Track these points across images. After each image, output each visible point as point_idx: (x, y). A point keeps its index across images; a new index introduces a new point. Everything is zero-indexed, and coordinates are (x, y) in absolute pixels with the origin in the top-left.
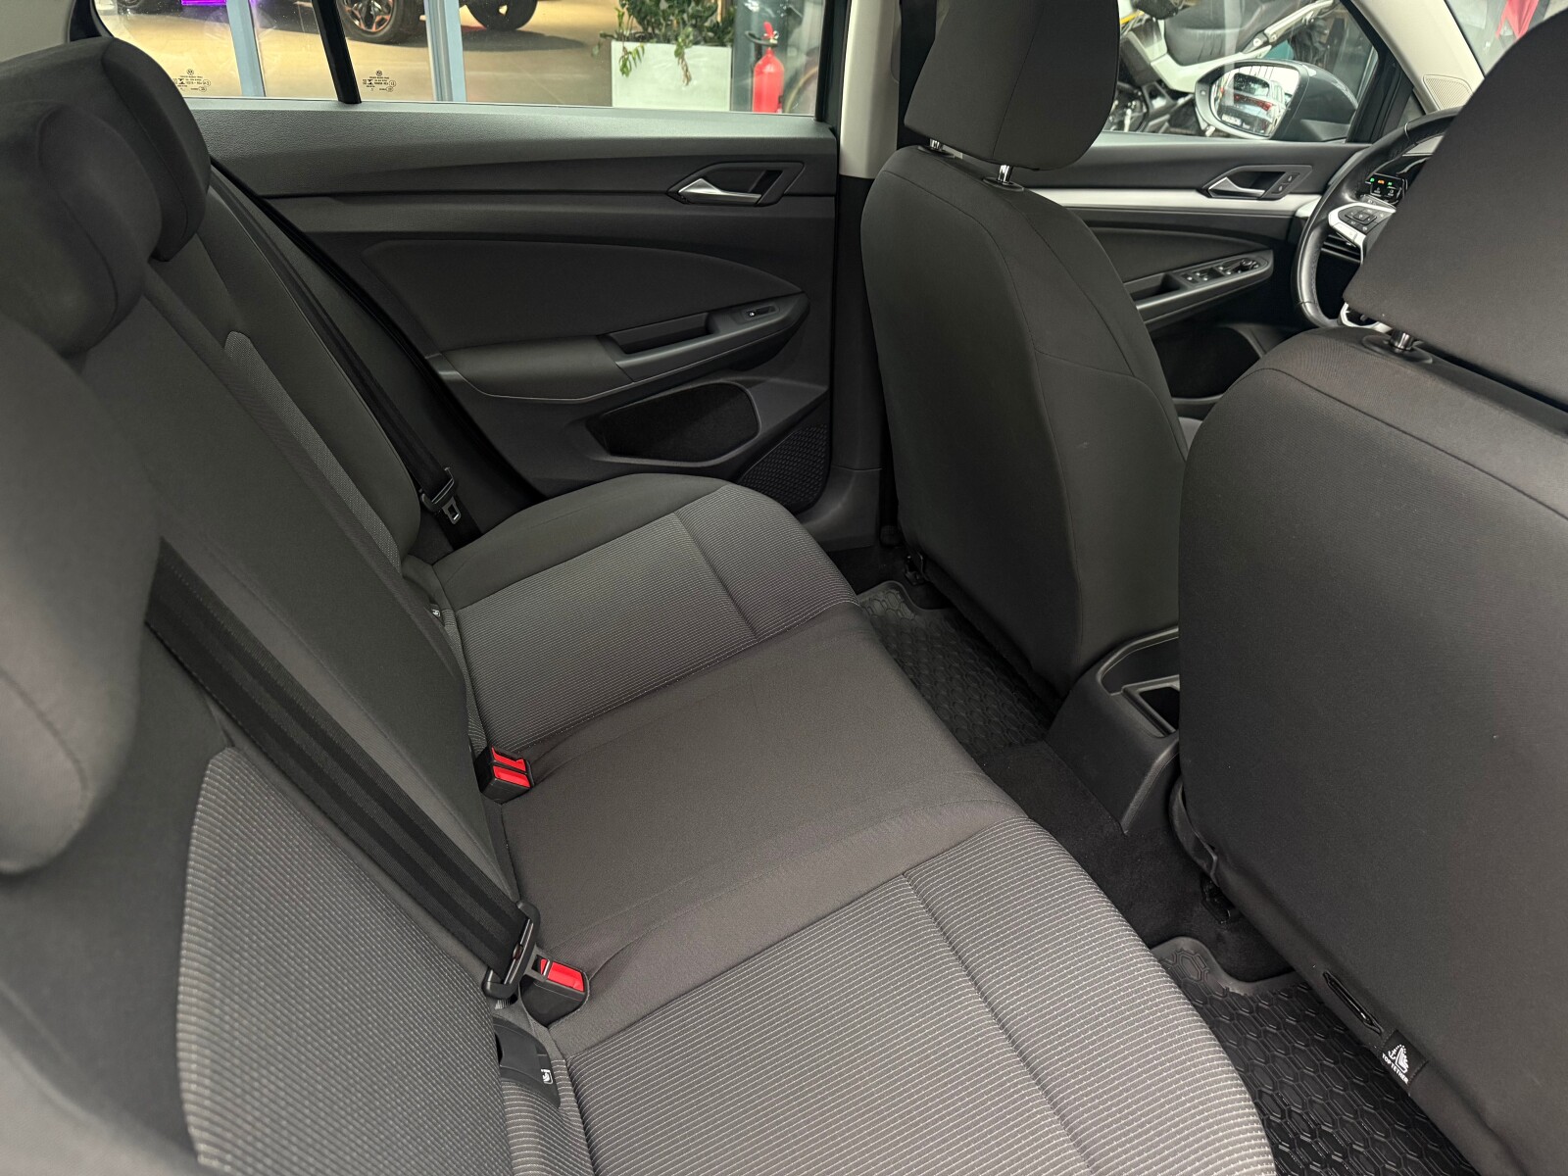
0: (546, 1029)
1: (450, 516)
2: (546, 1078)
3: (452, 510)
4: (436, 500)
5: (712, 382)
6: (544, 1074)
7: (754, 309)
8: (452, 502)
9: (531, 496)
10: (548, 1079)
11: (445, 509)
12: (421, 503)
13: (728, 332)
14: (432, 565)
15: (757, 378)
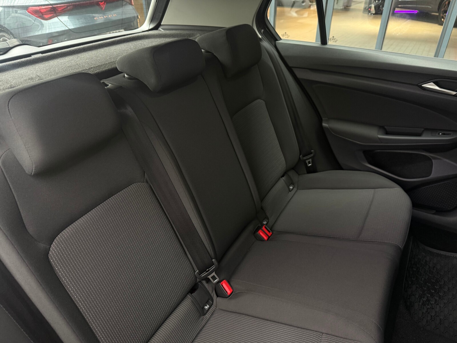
0: (216, 296)
1: (308, 164)
2: (206, 307)
3: (309, 163)
4: (305, 158)
5: (420, 153)
6: (207, 306)
7: (443, 132)
8: (310, 160)
9: (339, 167)
10: (207, 308)
11: (307, 161)
12: (300, 158)
13: (426, 137)
14: (299, 175)
15: (439, 157)
